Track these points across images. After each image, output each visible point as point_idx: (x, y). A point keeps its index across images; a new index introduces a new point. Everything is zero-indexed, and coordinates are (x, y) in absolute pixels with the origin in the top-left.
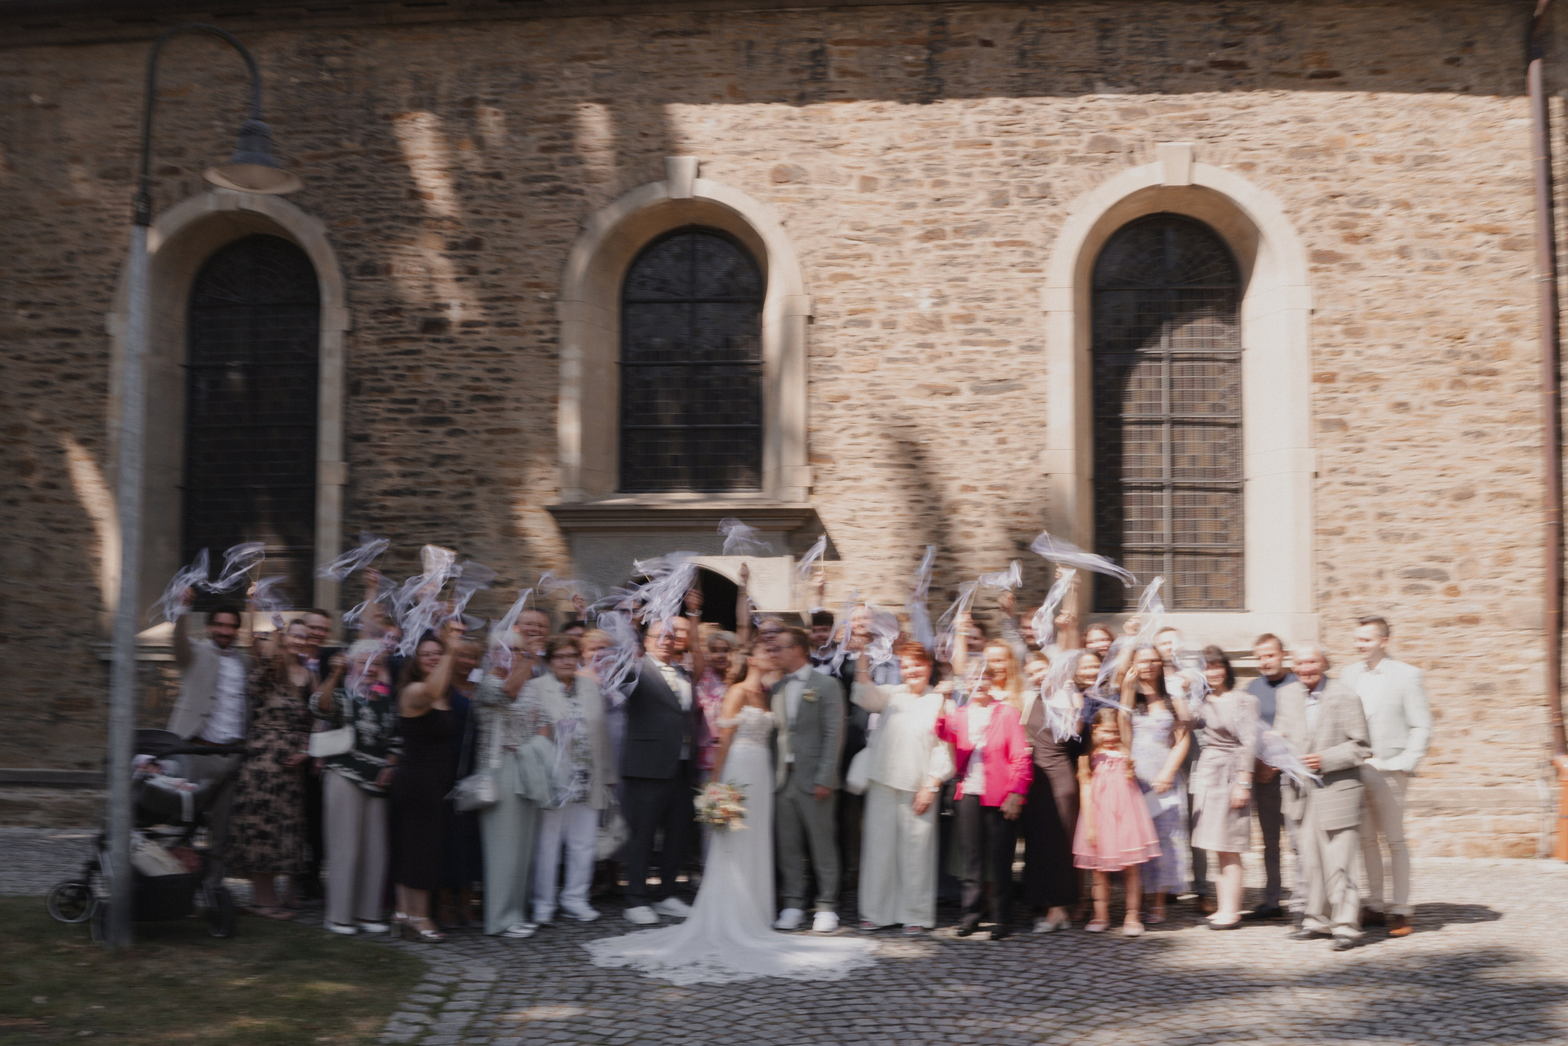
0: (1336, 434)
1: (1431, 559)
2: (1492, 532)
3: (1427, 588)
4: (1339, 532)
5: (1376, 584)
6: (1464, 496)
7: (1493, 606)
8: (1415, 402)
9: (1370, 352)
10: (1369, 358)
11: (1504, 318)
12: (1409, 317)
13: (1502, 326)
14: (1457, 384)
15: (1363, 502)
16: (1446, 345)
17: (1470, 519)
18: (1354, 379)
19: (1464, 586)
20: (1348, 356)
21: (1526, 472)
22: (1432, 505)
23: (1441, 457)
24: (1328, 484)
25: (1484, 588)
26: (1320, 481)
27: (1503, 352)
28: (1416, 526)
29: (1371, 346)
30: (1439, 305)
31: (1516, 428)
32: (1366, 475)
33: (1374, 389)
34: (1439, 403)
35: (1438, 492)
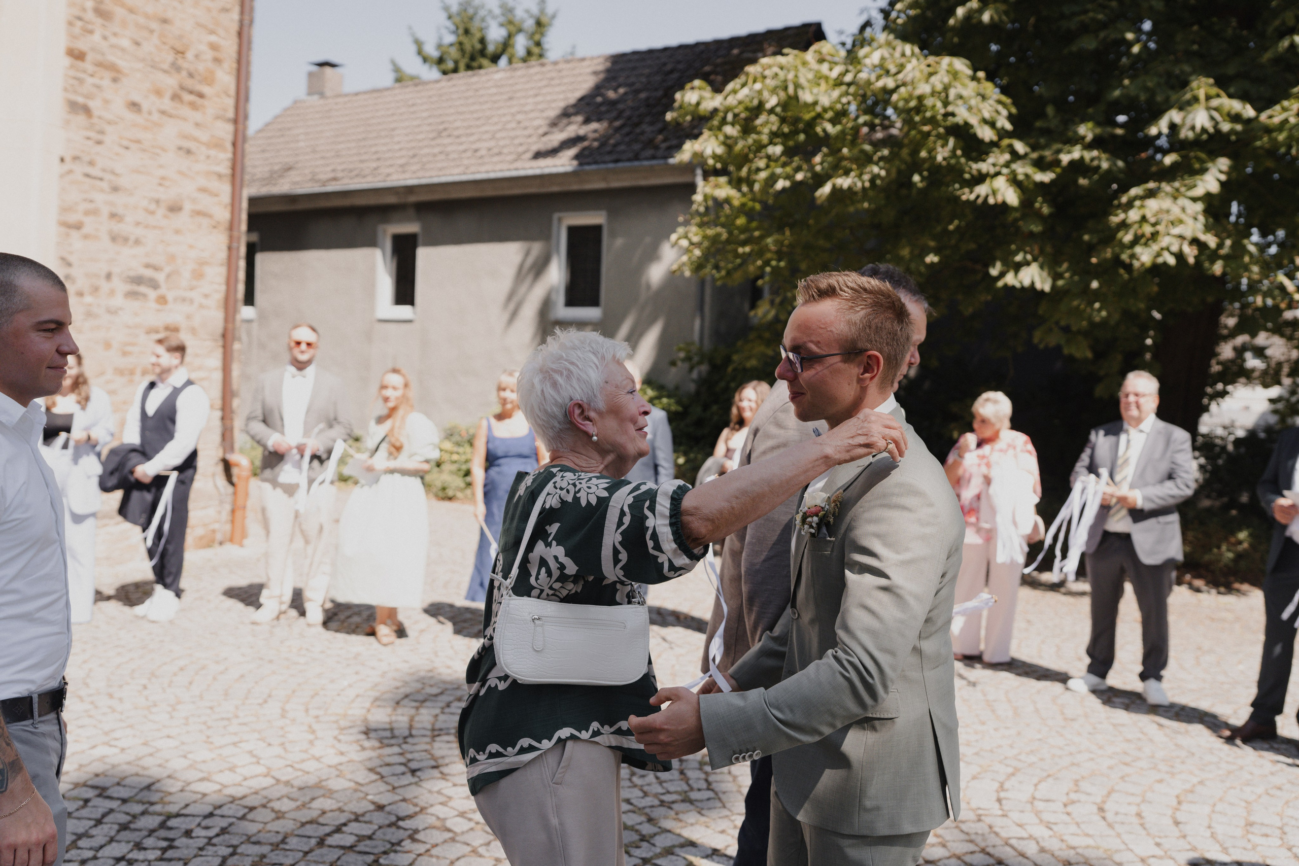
0: (81, 119)
1: (147, 266)
2: (191, 247)
3: (144, 296)
4: (78, 226)
5: (105, 286)
6: (175, 209)
7: (189, 317)
8: (145, 106)
9: (113, 40)
10: (113, 46)
11: (214, 47)
12: (147, 16)
13: (209, 55)
14: (175, 97)
15: (99, 198)
16: (170, 57)
17: (177, 232)
18: (100, 64)
19: (170, 296)
20: (97, 37)
21: (216, 195)
22: (152, 213)
23: (161, 166)
24: (70, 172)
25: (184, 300)
26: (68, 166)
27: (209, 80)
28: (139, 232)
29: (115, 34)
30: (170, 14)
31: (213, 152)
32: (104, 170)
33: (115, 80)
34: (163, 112)
35: (158, 202)
